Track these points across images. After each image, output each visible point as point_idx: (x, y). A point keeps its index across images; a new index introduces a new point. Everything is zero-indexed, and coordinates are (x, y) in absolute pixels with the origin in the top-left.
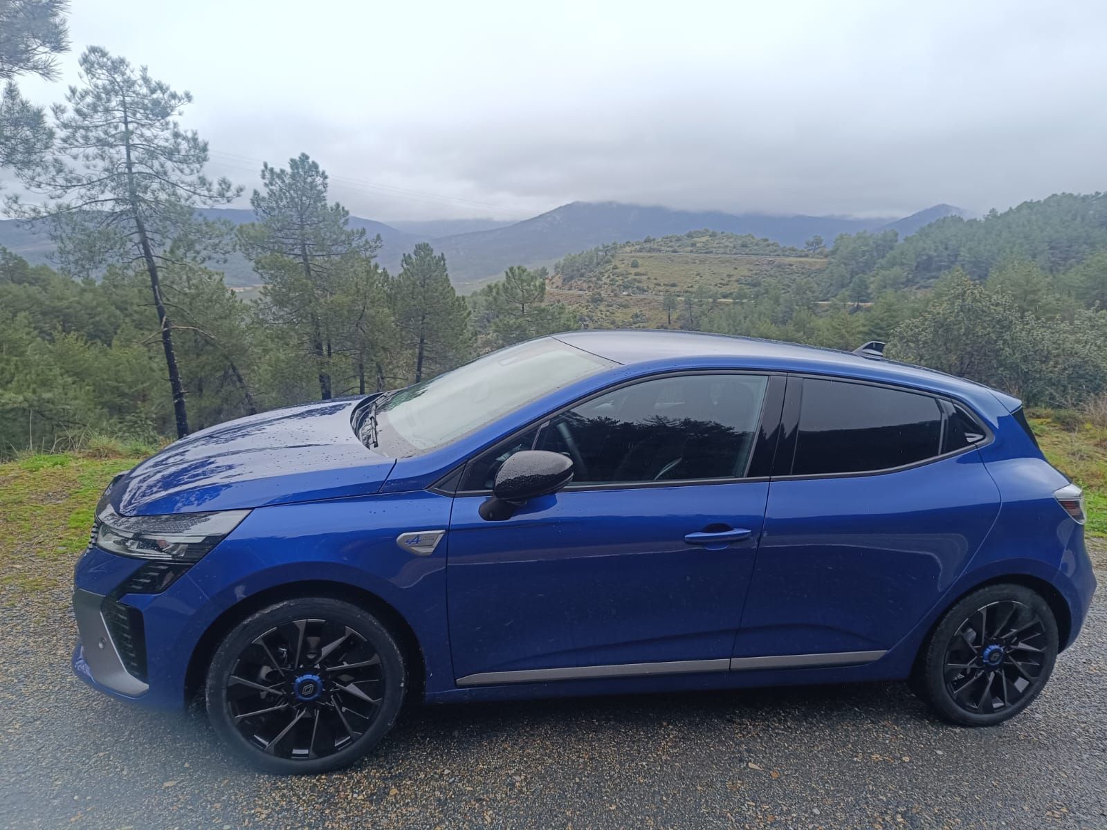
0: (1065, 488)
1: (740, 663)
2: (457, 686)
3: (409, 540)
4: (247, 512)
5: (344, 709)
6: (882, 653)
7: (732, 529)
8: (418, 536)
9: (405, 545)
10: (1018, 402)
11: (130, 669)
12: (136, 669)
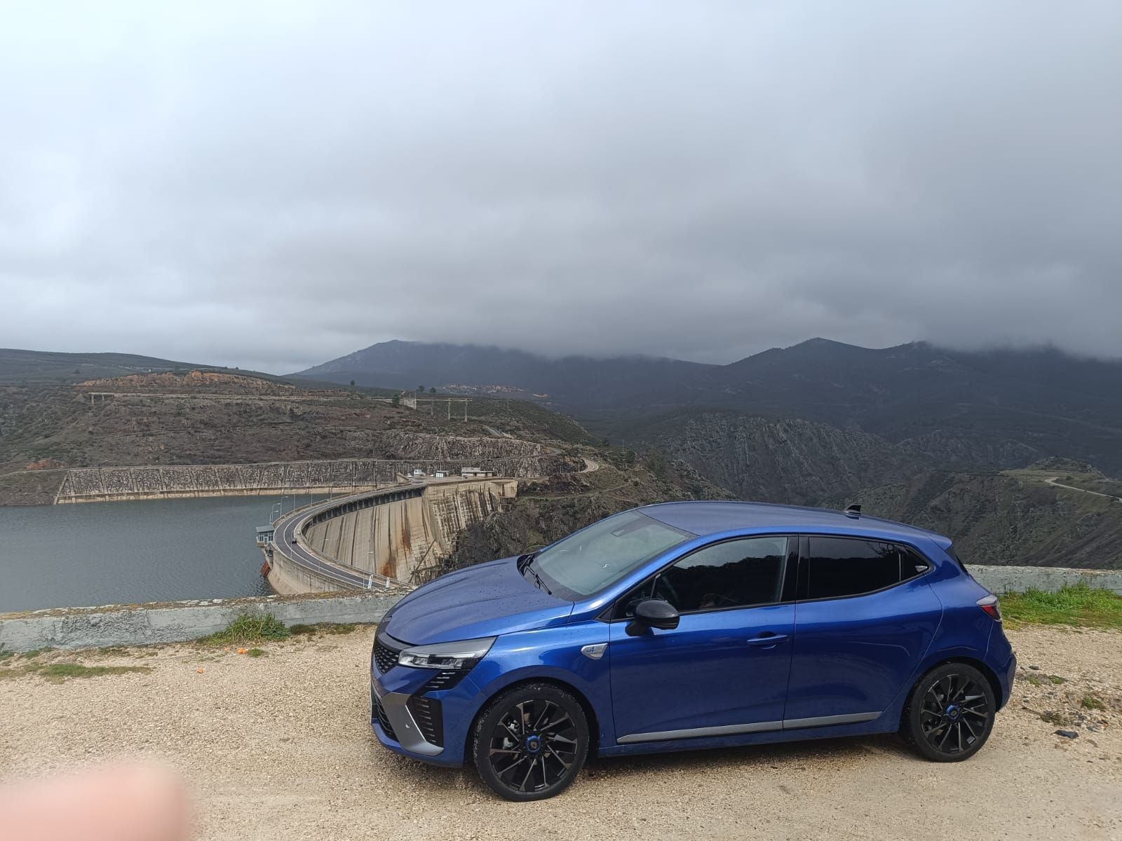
0: (985, 599)
1: (788, 723)
2: (618, 744)
3: (587, 650)
4: (495, 638)
5: (557, 751)
6: (879, 713)
7: (775, 635)
8: (593, 648)
9: (587, 654)
10: (950, 542)
11: (429, 739)
12: (433, 738)
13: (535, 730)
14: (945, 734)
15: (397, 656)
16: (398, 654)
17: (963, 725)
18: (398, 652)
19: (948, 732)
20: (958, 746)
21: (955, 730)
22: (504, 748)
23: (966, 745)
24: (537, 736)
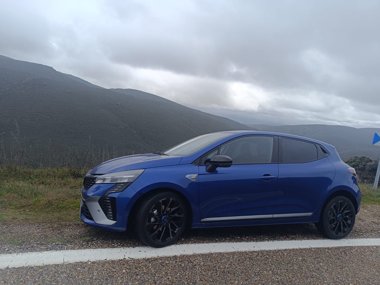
2: (201, 222)
3: (189, 177)
4: (144, 170)
6: (311, 213)
7: (271, 176)
11: (108, 218)
12: (111, 217)
13: (165, 213)
14: (336, 227)
15: (95, 180)
16: (95, 179)
17: (343, 223)
18: (95, 178)
19: (338, 225)
20: (341, 232)
21: (340, 225)
22: (151, 222)
23: (344, 232)
24: (167, 215)
